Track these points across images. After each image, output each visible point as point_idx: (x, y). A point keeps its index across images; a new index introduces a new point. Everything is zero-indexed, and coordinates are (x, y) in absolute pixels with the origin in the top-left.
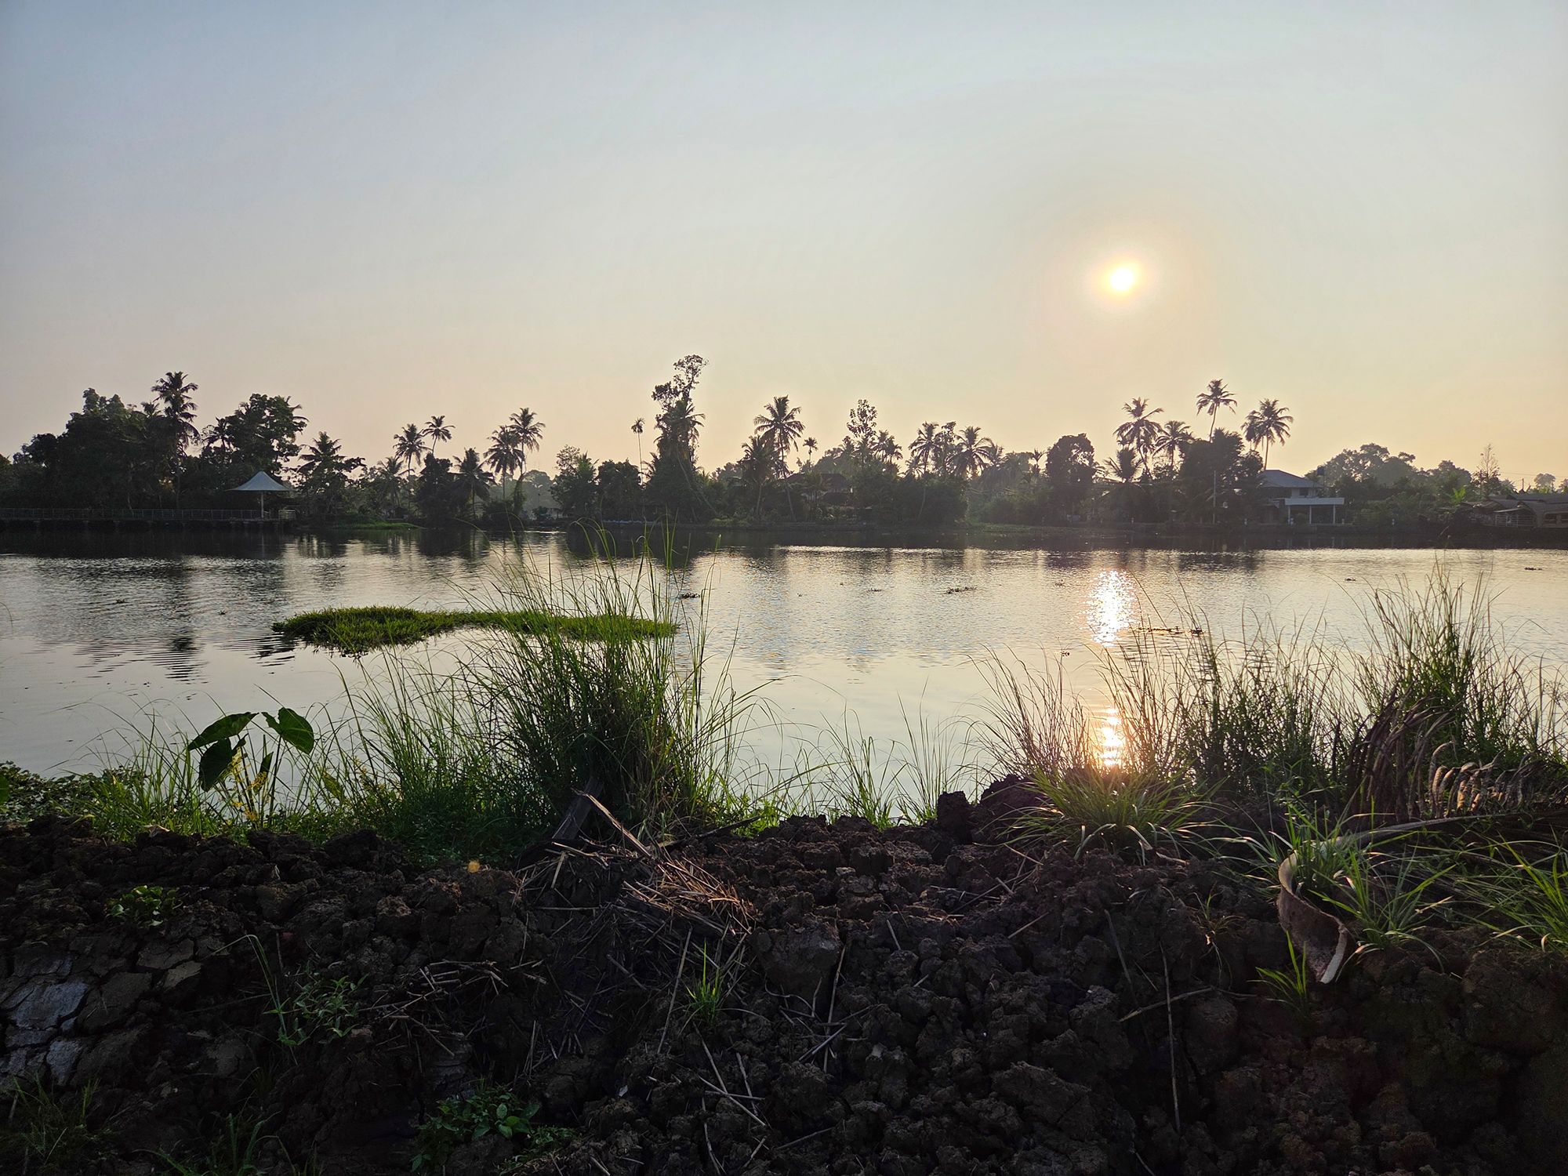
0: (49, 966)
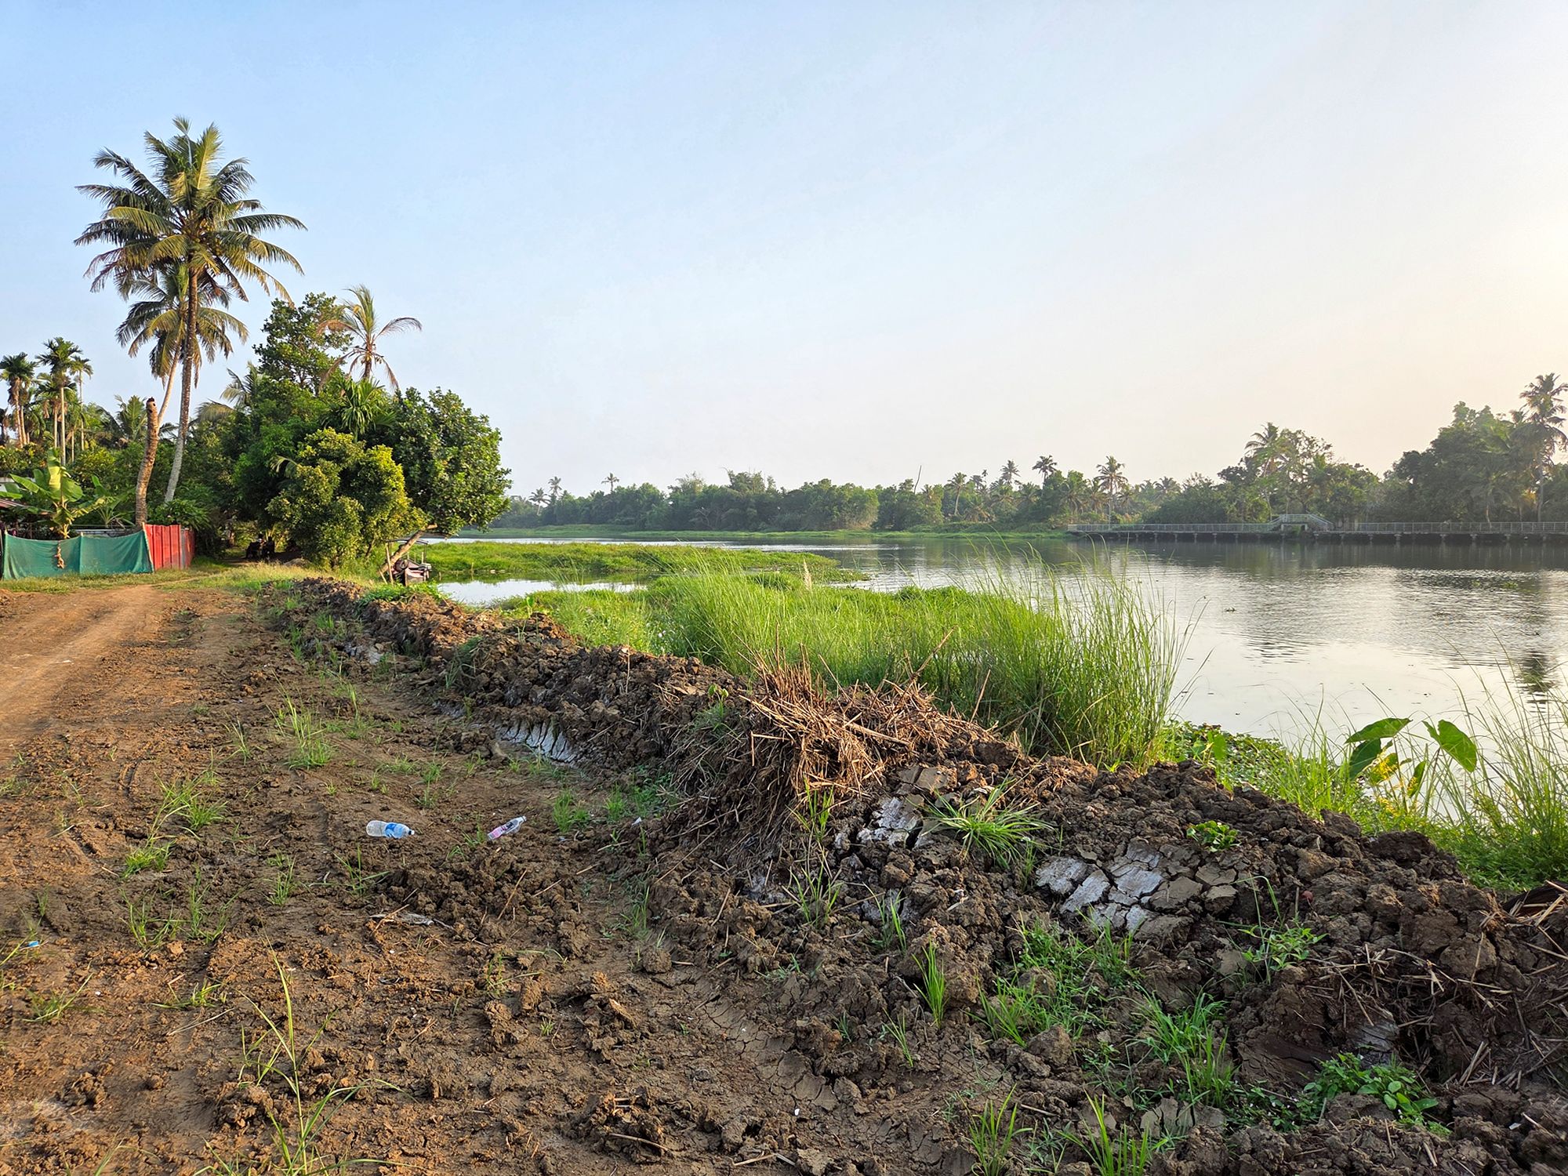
0: (1145, 857)
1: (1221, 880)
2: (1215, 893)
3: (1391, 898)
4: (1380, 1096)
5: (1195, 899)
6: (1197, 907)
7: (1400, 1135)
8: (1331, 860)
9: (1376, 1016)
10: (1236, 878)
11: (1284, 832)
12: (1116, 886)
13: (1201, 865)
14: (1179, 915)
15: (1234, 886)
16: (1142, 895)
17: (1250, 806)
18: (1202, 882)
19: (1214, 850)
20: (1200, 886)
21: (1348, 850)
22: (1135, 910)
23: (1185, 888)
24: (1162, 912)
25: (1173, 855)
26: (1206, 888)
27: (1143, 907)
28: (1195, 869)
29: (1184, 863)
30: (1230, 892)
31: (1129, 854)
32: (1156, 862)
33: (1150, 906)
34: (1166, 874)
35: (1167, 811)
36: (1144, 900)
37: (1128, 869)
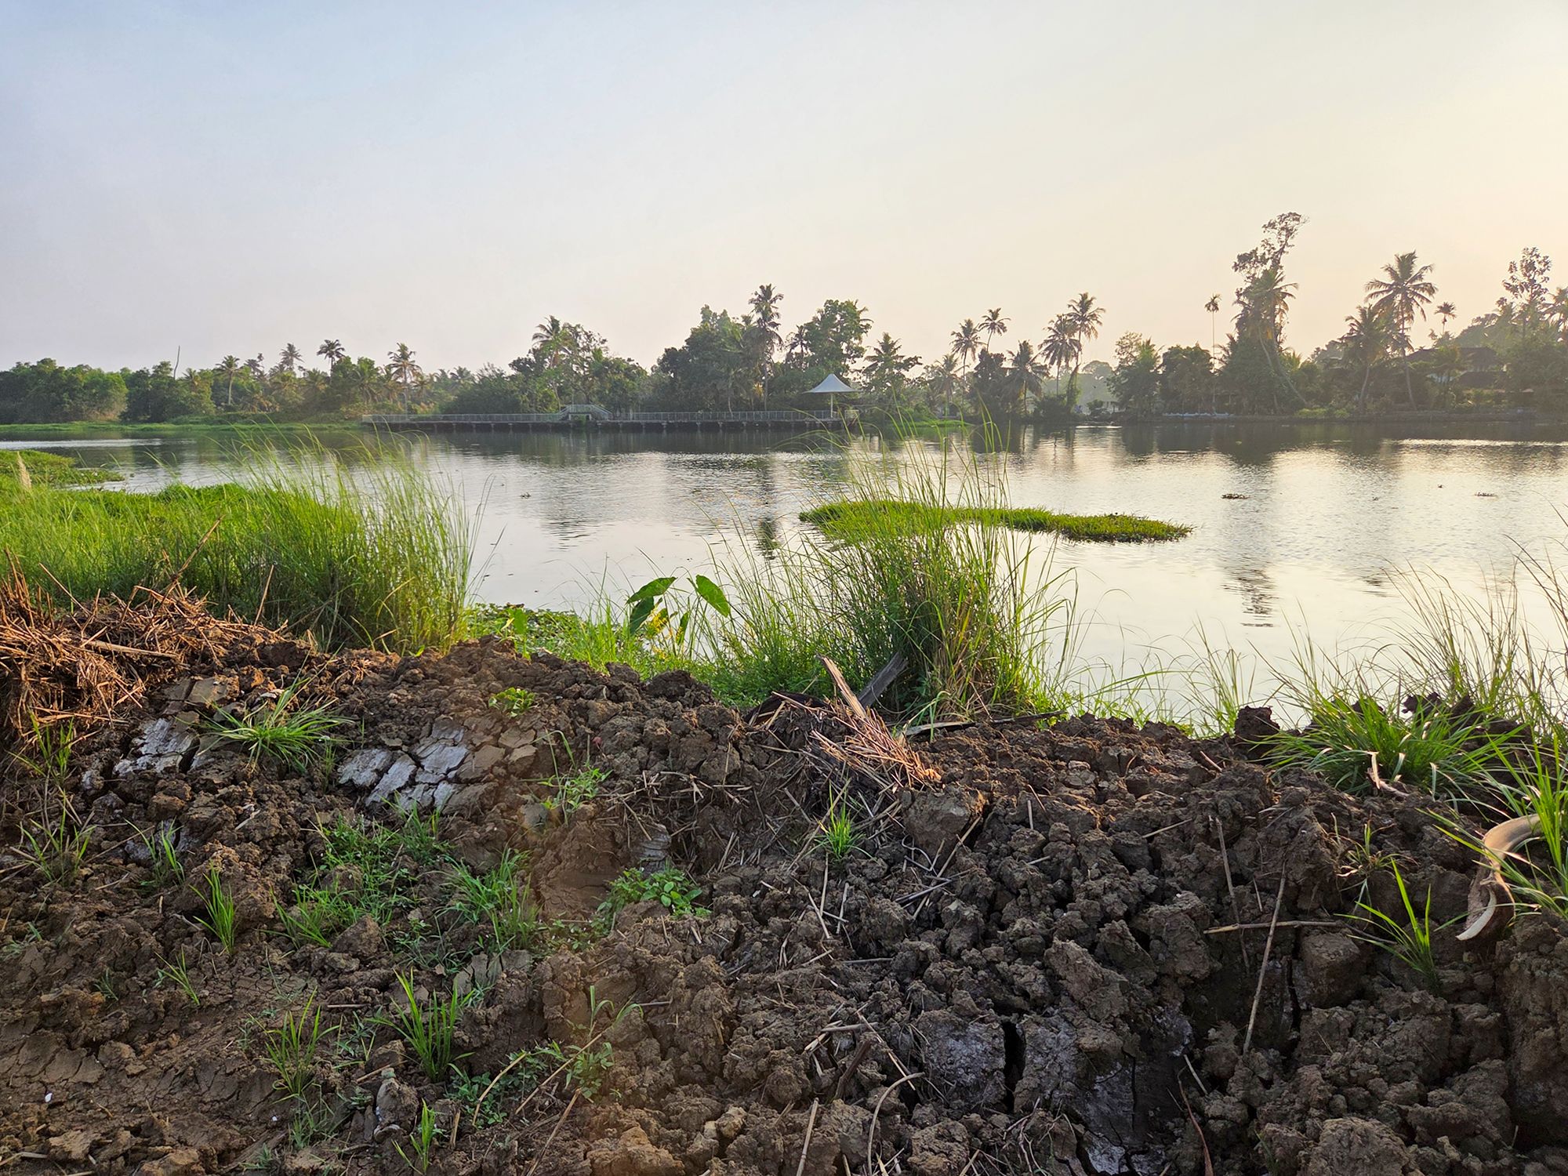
0: (450, 733)
1: (523, 741)
2: (518, 754)
3: (663, 729)
4: (658, 898)
5: (498, 764)
6: (501, 771)
7: (673, 925)
8: (615, 706)
9: (654, 832)
10: (535, 737)
11: (576, 688)
12: (423, 767)
13: (503, 731)
14: (485, 782)
15: (534, 745)
16: (449, 771)
17: (546, 669)
18: (505, 747)
19: (514, 715)
20: (503, 750)
21: (629, 695)
22: (442, 786)
23: (490, 755)
24: (469, 782)
25: (476, 727)
26: (509, 751)
27: (450, 782)
28: (497, 736)
29: (488, 732)
30: (530, 751)
31: (434, 735)
32: (461, 736)
33: (457, 780)
34: (471, 746)
35: (470, 686)
36: (451, 775)
37: (434, 748)
